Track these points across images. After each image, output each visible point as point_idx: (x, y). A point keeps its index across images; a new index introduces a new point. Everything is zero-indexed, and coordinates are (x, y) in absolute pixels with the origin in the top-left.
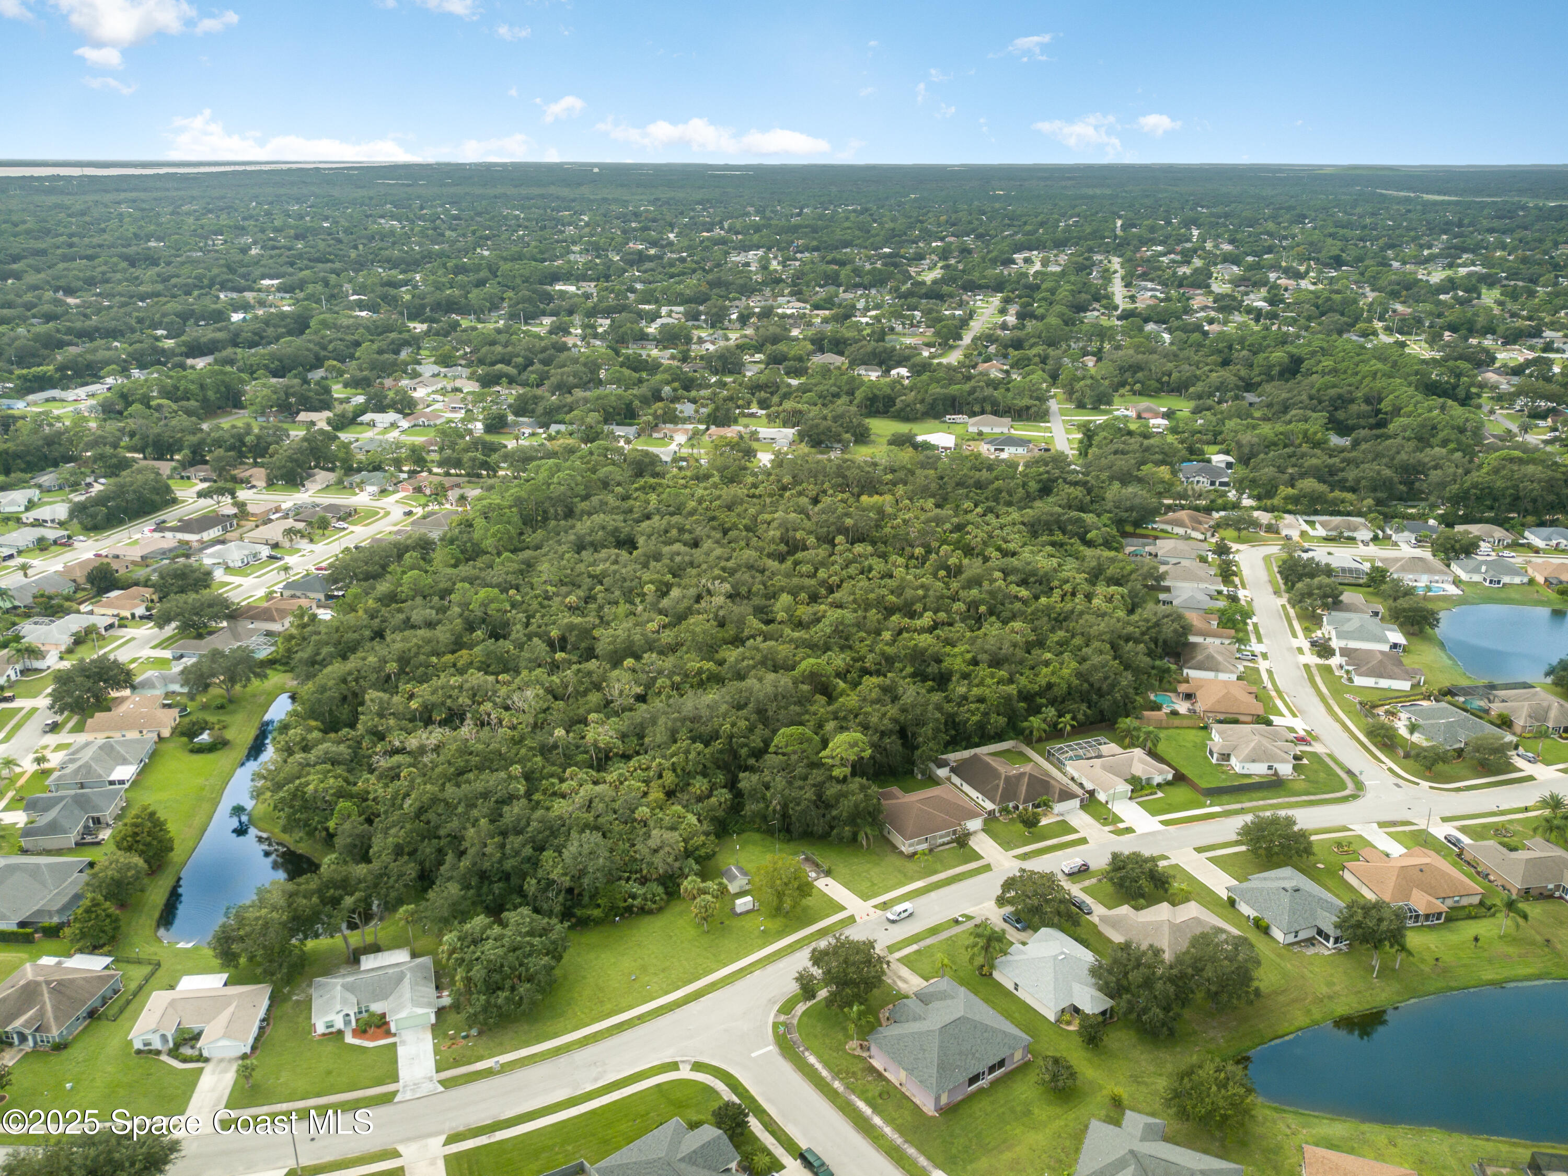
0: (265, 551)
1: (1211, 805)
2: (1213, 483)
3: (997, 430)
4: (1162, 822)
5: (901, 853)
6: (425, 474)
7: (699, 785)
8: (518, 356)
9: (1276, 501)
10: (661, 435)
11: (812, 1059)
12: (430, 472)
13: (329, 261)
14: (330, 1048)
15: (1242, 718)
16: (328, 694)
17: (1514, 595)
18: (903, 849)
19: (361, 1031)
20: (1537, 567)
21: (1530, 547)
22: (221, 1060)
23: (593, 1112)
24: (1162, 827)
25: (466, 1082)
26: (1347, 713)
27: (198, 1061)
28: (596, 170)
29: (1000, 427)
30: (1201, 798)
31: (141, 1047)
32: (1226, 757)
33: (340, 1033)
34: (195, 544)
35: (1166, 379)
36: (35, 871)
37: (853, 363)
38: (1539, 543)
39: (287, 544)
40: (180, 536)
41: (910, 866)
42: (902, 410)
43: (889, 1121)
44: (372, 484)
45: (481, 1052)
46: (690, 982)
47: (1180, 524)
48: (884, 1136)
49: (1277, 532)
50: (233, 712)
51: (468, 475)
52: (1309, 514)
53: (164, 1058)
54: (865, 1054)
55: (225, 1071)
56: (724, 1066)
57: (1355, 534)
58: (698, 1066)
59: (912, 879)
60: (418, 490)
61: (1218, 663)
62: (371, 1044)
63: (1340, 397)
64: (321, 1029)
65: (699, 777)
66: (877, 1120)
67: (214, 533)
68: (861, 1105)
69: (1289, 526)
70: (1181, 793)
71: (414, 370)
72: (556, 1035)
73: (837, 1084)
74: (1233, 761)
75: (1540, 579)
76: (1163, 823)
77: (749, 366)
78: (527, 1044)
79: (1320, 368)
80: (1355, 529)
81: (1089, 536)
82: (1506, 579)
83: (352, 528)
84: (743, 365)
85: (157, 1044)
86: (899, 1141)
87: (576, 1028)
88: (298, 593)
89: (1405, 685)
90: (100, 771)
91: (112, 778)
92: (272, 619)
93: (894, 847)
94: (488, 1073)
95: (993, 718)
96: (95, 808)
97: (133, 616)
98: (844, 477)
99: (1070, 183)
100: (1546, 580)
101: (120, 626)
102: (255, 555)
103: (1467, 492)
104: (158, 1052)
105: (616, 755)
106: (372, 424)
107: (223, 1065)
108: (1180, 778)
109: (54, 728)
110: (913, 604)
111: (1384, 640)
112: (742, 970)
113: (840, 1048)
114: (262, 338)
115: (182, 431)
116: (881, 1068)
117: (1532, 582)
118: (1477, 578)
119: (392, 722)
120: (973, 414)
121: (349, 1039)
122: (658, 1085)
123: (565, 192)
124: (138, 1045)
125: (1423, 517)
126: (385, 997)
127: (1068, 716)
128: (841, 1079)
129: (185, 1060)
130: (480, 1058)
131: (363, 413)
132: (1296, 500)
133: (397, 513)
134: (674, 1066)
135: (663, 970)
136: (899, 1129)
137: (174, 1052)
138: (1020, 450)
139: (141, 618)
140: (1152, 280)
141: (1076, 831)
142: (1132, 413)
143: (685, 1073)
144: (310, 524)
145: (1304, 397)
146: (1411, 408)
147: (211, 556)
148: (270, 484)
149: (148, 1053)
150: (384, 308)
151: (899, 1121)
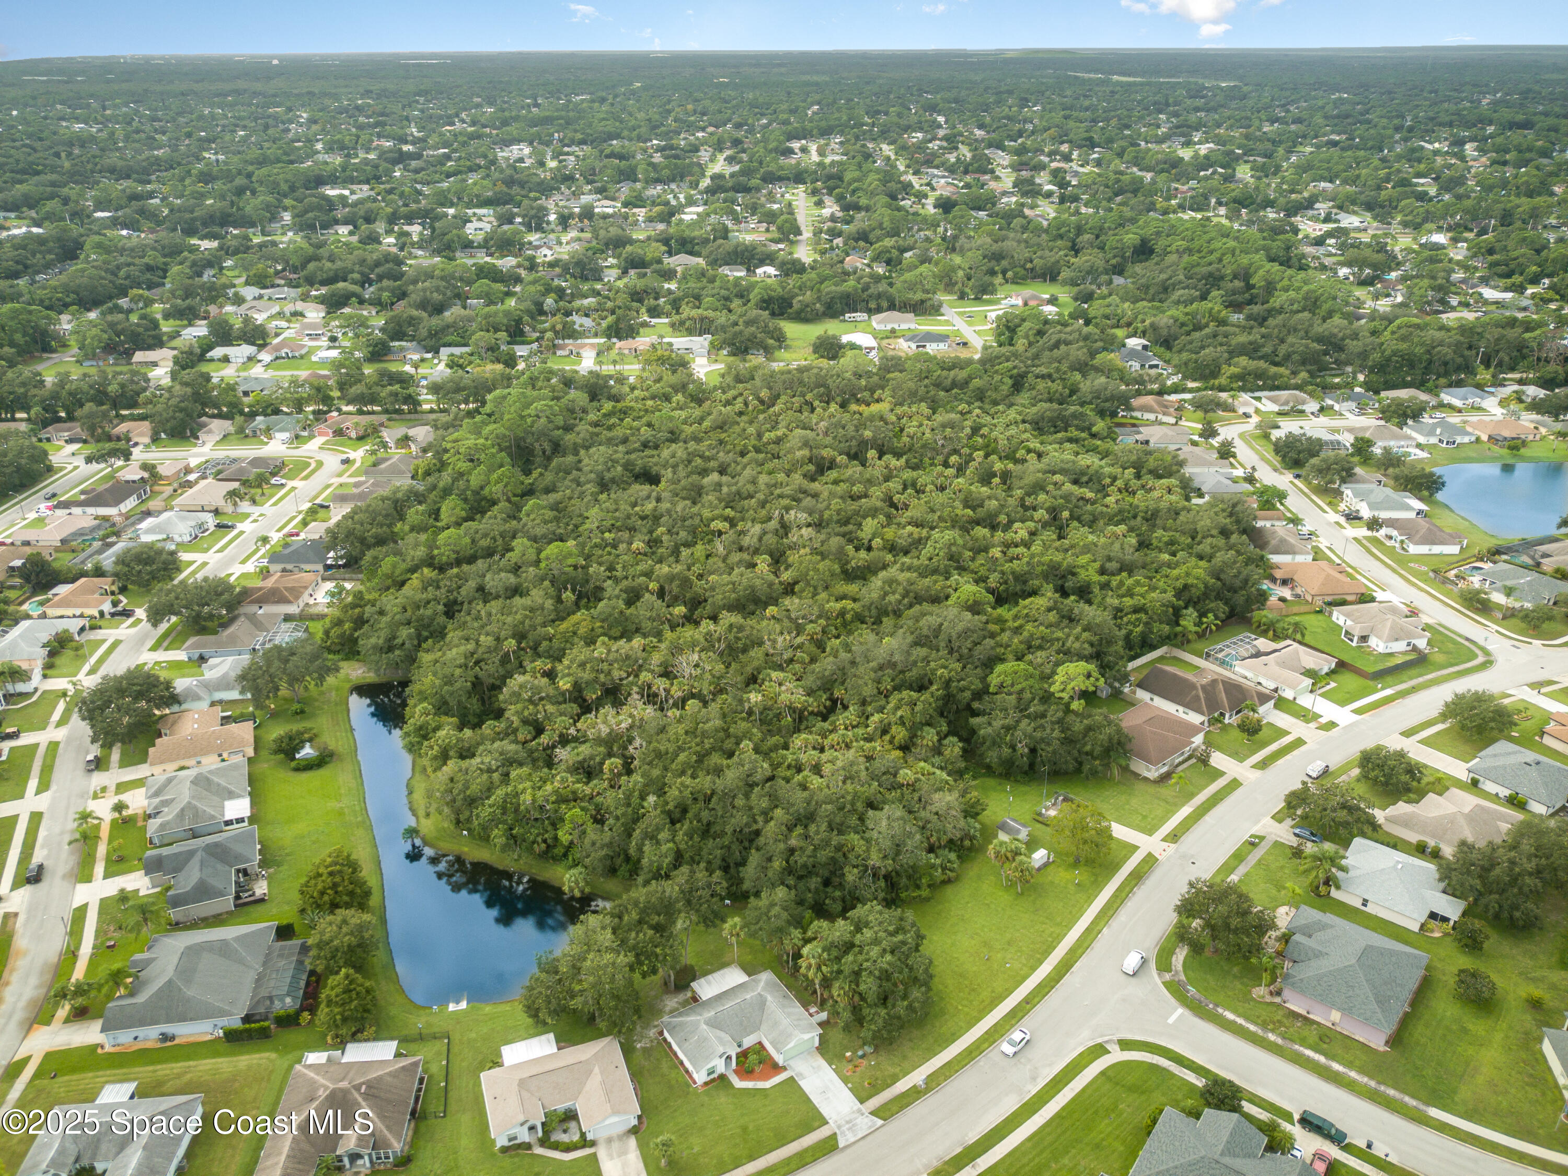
0: (211, 521)
1: (1383, 689)
2: (1143, 366)
3: (904, 326)
4: (1355, 711)
5: (1146, 779)
6: (335, 414)
7: (930, 736)
8: (352, 272)
9: (1222, 380)
10: (567, 353)
11: (1230, 1016)
12: (339, 410)
13: (38, 173)
14: (723, 1099)
15: (1350, 598)
16: (458, 685)
17: (1472, 454)
18: (1146, 774)
19: (744, 1071)
20: (1475, 426)
21: (1450, 407)
22: (610, 1140)
23: (1058, 1117)
24: (1356, 717)
25: (902, 1108)
26: (1425, 581)
27: (584, 1147)
28: (275, 62)
29: (907, 322)
30: (1370, 683)
31: (506, 1143)
32: (1364, 638)
33: (722, 1077)
34: (118, 519)
35: (1029, 265)
36: (223, 949)
37: (714, 263)
38: (1457, 403)
39: (229, 509)
40: (91, 510)
41: (1165, 791)
42: (802, 311)
43: (1349, 1065)
44: (282, 430)
45: (892, 1070)
46: (1047, 952)
47: (1150, 410)
48: (1354, 1081)
49: (1234, 411)
50: (313, 716)
51: (386, 411)
52: (1252, 391)
53: (539, 1151)
54: (1277, 1000)
55: (623, 1153)
56: (1150, 1039)
57: (1304, 407)
58: (1125, 1045)
59: (1177, 806)
60: (339, 433)
61: (1293, 546)
62: (767, 1084)
63: (1211, 275)
64: (700, 1077)
65: (926, 728)
66: (1336, 1066)
67: (130, 504)
68: (1309, 1053)
69: (1246, 404)
70: (1350, 681)
71: (236, 294)
72: (953, 1038)
73: (1272, 1037)
74: (1373, 642)
75: (1484, 438)
76: (1357, 712)
77: (607, 271)
78: (932, 1053)
79: (1174, 247)
80: (1303, 403)
81: (1094, 429)
82: (1459, 440)
83: (290, 484)
84: (601, 269)
85: (524, 1136)
86: (1373, 1084)
87: (971, 1024)
88: (289, 567)
89: (1454, 549)
90: (212, 812)
91: (227, 818)
92: (284, 600)
93: (1136, 775)
94: (915, 1094)
95: (1156, 627)
96: (239, 858)
97: (102, 614)
98: (827, 387)
99: (783, 70)
100: (1490, 437)
101: (93, 628)
102: (200, 526)
103: (1388, 360)
104: (528, 1146)
105: (812, 713)
106: (226, 359)
107: (616, 1145)
108: (1342, 665)
109: (98, 764)
110: (996, 516)
111: (1409, 508)
112: (1088, 930)
113: (1247, 998)
114: (26, 267)
115: (24, 384)
116: (1304, 1013)
117: (1478, 440)
118: (1434, 440)
119: (550, 708)
120: (870, 312)
121: (738, 1083)
122: (1103, 1073)
123: (259, 86)
124: (502, 1142)
125: (1349, 386)
126: (757, 1028)
127: (1211, 615)
128: (1272, 1031)
129: (568, 1149)
130: (895, 1079)
131: (211, 348)
132: (1241, 377)
133: (332, 461)
134: (1099, 1050)
135: (1009, 943)
136: (1362, 1071)
137: (544, 1142)
138: (942, 346)
139: (113, 615)
140: (937, 167)
141: (1288, 733)
142: (1020, 302)
143: (1117, 1056)
144: (245, 483)
145: (1182, 277)
146: (1286, 282)
147: (149, 531)
148: (155, 439)
149: (515, 1148)
150: (146, 224)
151: (1357, 1063)
